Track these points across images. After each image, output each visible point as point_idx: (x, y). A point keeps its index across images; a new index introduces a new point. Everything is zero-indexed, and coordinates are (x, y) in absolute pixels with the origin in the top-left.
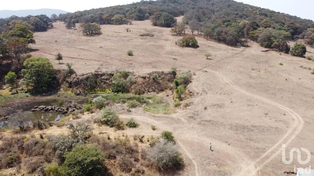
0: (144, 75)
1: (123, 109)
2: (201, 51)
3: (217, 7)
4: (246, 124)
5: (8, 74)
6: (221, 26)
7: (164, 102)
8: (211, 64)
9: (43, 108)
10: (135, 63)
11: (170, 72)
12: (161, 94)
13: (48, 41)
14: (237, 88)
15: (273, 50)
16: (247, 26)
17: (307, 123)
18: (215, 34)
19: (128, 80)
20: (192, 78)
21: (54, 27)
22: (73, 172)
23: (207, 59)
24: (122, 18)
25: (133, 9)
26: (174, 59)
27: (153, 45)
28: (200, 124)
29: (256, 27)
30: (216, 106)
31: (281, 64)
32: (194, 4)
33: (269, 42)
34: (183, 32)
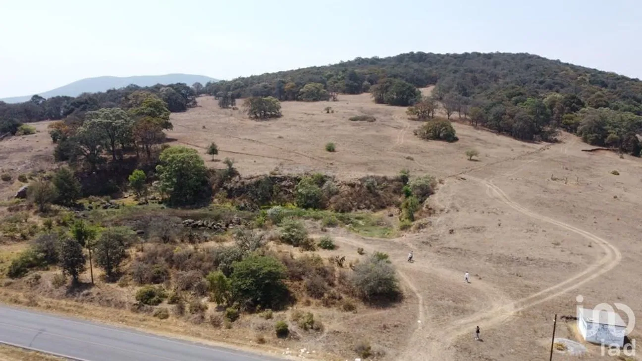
0: (353, 182)
1: (315, 227)
2: (461, 147)
3: (503, 69)
4: (516, 255)
5: (133, 173)
6: (503, 102)
7: (383, 224)
8: (475, 167)
9: (190, 223)
10: (337, 163)
11: (398, 177)
12: (380, 214)
13: (191, 127)
14: (515, 205)
15: (608, 150)
16: (558, 104)
17: (627, 260)
18: (491, 117)
19: (324, 187)
20: (435, 188)
21: (199, 104)
22: (244, 283)
23: (471, 160)
24: (319, 90)
25: (340, 73)
26: (408, 158)
27: (373, 136)
28: (439, 252)
29: (577, 106)
30: (470, 230)
31: (616, 173)
32: (458, 63)
33: (600, 135)
34: (430, 115)
